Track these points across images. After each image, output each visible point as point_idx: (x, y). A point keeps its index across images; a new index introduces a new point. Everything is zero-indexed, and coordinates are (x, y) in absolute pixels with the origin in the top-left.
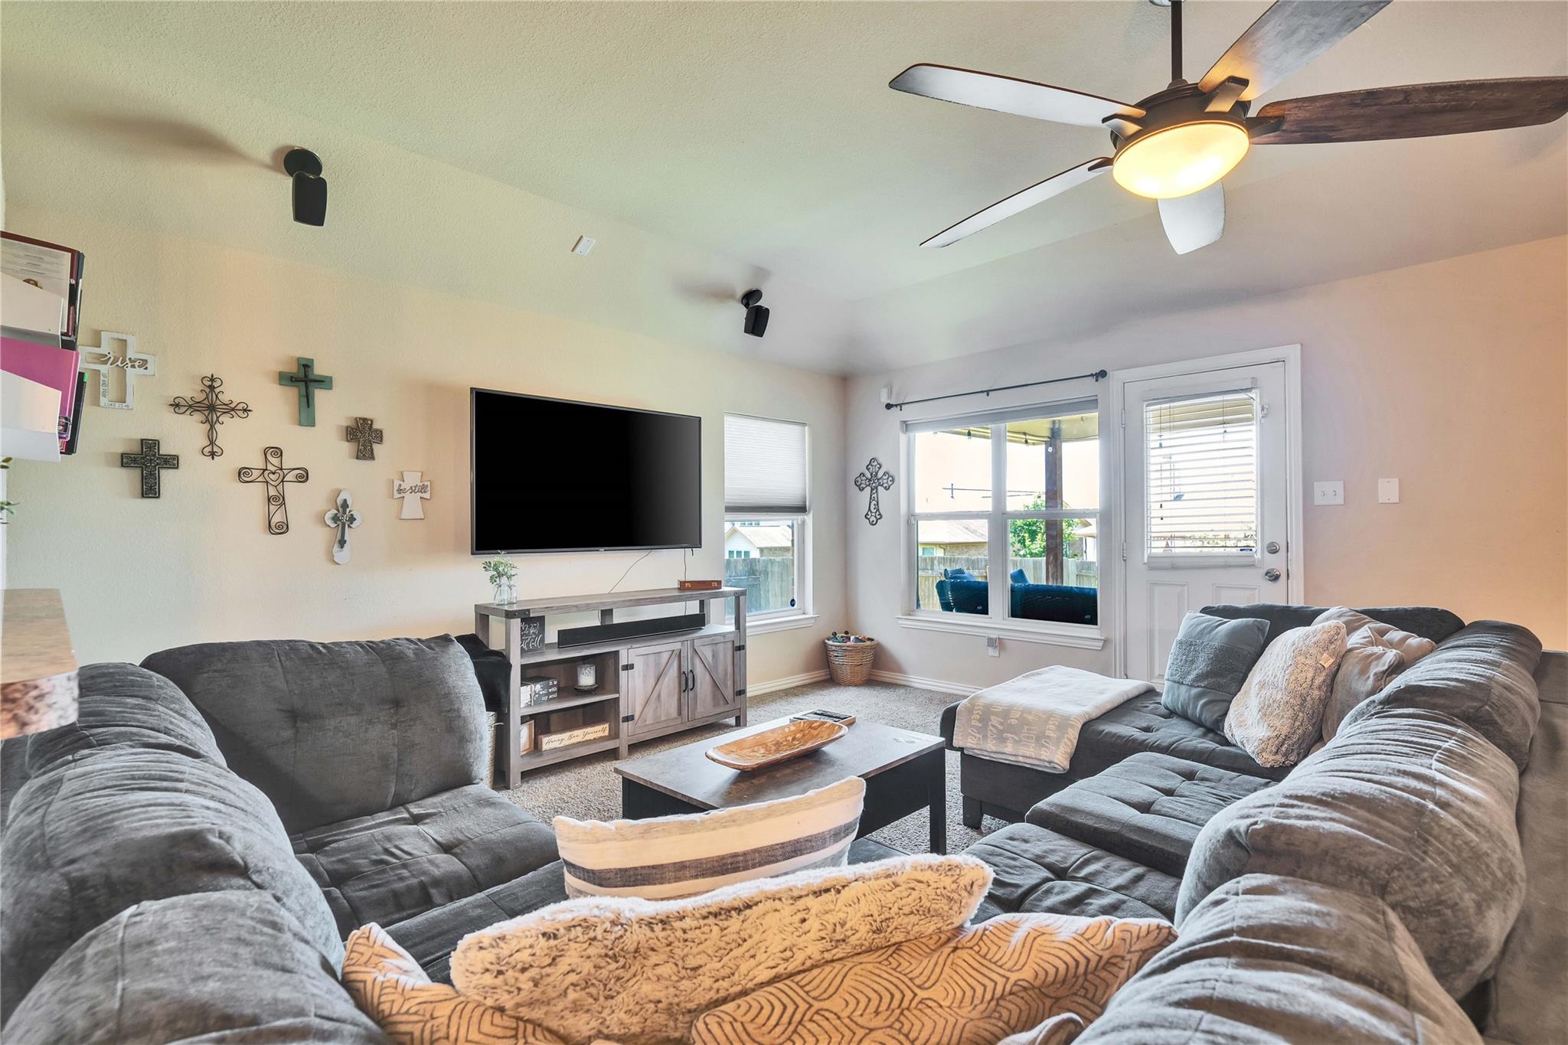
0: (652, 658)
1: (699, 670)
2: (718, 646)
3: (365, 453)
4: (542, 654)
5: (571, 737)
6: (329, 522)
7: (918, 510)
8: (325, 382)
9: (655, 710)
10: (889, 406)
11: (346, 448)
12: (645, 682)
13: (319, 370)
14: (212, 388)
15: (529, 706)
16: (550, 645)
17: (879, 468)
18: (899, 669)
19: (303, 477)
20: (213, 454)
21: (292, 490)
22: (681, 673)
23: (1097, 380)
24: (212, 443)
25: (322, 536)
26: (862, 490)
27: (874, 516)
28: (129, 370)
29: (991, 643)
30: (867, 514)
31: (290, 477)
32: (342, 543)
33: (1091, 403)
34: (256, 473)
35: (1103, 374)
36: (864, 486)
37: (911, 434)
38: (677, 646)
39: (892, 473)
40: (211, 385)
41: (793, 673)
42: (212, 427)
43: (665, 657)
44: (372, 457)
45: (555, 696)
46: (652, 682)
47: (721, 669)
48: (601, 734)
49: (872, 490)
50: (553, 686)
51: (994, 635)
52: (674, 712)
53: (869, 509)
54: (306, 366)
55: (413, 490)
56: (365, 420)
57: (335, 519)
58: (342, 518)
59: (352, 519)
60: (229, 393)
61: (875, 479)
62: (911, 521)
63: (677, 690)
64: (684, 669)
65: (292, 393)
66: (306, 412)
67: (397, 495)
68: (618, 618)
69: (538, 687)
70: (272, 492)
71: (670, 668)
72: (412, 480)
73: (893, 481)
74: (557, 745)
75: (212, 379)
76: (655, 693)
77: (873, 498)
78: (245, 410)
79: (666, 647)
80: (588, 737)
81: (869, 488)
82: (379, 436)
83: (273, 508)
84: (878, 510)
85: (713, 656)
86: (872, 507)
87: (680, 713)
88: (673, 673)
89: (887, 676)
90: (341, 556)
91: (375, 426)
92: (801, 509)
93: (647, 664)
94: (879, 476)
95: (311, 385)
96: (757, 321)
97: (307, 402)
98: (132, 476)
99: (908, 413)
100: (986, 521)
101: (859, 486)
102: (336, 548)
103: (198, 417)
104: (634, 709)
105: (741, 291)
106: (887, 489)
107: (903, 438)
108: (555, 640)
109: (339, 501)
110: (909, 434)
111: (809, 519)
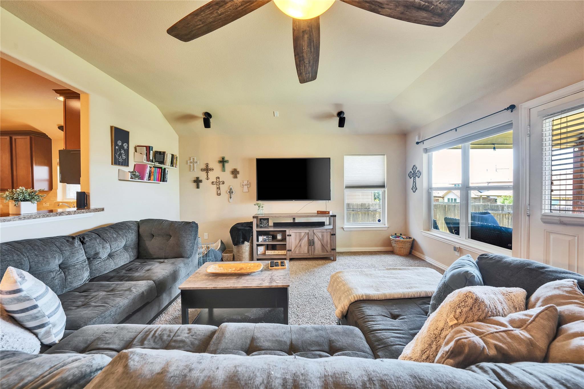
0: (298, 233)
1: (316, 240)
2: (324, 233)
3: (235, 177)
4: (268, 228)
5: (274, 252)
6: (228, 193)
7: (434, 186)
8: (227, 161)
9: (299, 250)
10: (418, 143)
11: (232, 176)
12: (295, 240)
13: (226, 159)
14: (207, 166)
15: (262, 241)
16: (271, 226)
17: (416, 169)
18: (422, 253)
19: (223, 183)
20: (208, 179)
21: (221, 186)
22: (309, 240)
23: (512, 111)
24: (208, 177)
25: (227, 196)
26: (411, 178)
27: (415, 189)
28: (195, 164)
29: (455, 249)
30: (412, 188)
31: (221, 183)
32: (231, 198)
33: (509, 126)
34: (215, 183)
35: (512, 107)
36: (411, 176)
37: (430, 153)
38: (307, 231)
39: (420, 171)
40: (207, 165)
41: (376, 246)
42: (207, 174)
43: (303, 234)
44: (237, 178)
45: (271, 240)
46: (298, 241)
47: (325, 241)
48: (284, 253)
49: (414, 178)
50: (270, 237)
51: (457, 246)
52: (306, 251)
53: (413, 186)
54: (223, 158)
55: (246, 185)
56: (235, 169)
57: (229, 192)
58: (231, 192)
59: (232, 192)
60: (210, 166)
61: (415, 174)
62: (430, 190)
63: (307, 245)
64: (310, 238)
65: (221, 164)
66: (223, 169)
67: (242, 186)
68: (297, 221)
69: (265, 237)
70: (218, 187)
71: (304, 238)
72: (245, 183)
73: (420, 174)
74: (270, 254)
75: (207, 164)
76: (299, 245)
77: (414, 182)
78: (213, 170)
79: (304, 231)
80: (279, 253)
81: (413, 177)
82: (238, 173)
83: (218, 190)
84: (416, 186)
85: (322, 236)
86: (414, 185)
87: (308, 252)
88: (306, 239)
89: (418, 254)
90: (231, 200)
91: (238, 170)
92: (383, 186)
93: (296, 236)
94: (416, 172)
95: (224, 162)
96: (342, 123)
97: (223, 166)
98: (195, 184)
99: (427, 145)
100: (459, 191)
101: (410, 177)
102: (230, 199)
103: (205, 172)
104: (291, 248)
105: (335, 113)
106: (419, 177)
107: (425, 156)
108: (272, 225)
109: (230, 188)
110: (428, 154)
111: (386, 190)
